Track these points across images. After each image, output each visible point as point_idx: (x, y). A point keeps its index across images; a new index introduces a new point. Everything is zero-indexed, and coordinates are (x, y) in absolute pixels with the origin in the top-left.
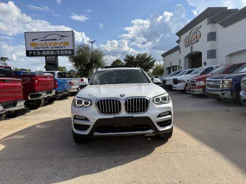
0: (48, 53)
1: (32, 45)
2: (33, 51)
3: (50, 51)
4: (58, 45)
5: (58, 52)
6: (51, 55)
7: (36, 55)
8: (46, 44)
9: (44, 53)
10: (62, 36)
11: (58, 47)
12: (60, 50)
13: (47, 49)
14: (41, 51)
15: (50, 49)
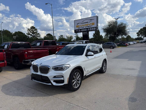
0: (84, 30)
1: (77, 26)
2: (77, 30)
3: (85, 29)
4: (89, 25)
5: (89, 29)
6: (85, 31)
7: (79, 32)
8: (83, 25)
9: (82, 30)
10: (91, 20)
11: (89, 26)
12: (90, 28)
13: (84, 28)
14: (81, 30)
15: (85, 28)
